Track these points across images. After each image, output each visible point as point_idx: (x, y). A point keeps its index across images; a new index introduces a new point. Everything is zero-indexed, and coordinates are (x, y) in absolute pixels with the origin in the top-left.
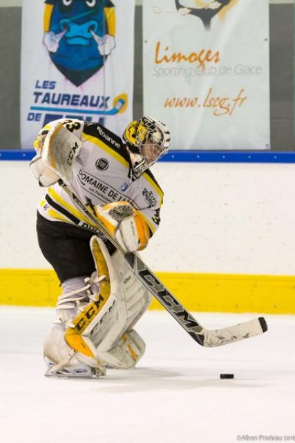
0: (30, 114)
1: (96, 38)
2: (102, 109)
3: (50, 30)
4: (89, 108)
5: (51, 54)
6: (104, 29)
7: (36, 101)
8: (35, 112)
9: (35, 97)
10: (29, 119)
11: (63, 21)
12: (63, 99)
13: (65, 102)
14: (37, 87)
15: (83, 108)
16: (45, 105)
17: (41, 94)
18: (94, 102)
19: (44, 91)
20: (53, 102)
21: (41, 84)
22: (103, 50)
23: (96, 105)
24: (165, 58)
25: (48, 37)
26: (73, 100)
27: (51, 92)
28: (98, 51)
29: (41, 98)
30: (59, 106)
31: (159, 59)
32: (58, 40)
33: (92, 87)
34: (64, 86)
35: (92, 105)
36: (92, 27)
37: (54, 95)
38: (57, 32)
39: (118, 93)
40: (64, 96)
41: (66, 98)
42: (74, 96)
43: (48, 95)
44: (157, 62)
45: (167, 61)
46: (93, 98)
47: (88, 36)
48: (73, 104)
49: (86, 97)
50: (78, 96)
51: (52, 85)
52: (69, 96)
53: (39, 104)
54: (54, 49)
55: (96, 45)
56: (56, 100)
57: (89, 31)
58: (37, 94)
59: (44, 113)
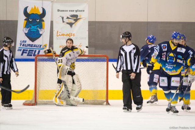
0: (18, 49)
1: (39, 29)
2: (40, 48)
3: (26, 27)
4: (36, 48)
5: (25, 33)
6: (41, 27)
7: (20, 46)
8: (20, 49)
9: (20, 45)
10: (18, 51)
11: (29, 25)
12: (28, 45)
13: (29, 46)
14: (21, 42)
15: (34, 48)
16: (23, 47)
17: (22, 44)
18: (37, 46)
19: (23, 43)
20: (25, 46)
21: (22, 41)
22: (41, 33)
23: (38, 47)
24: (60, 35)
25: (25, 29)
26: (31, 46)
27: (25, 43)
28: (39, 33)
29: (22, 45)
30: (27, 47)
31: (58, 35)
32: (28, 30)
33: (37, 42)
34: (29, 42)
35: (37, 47)
36: (38, 27)
37: (26, 44)
38: (27, 28)
39: (44, 44)
40: (29, 44)
41: (29, 45)
42: (32, 45)
43: (24, 44)
44: (57, 36)
45: (60, 36)
46: (37, 45)
47: (36, 29)
48: (31, 47)
49: (35, 45)
50: (33, 45)
51: (25, 42)
52: (30, 45)
53: (21, 47)
54: (27, 32)
55: (39, 31)
56: (26, 45)
57: (37, 28)
58: (21, 44)
59: (22, 49)
